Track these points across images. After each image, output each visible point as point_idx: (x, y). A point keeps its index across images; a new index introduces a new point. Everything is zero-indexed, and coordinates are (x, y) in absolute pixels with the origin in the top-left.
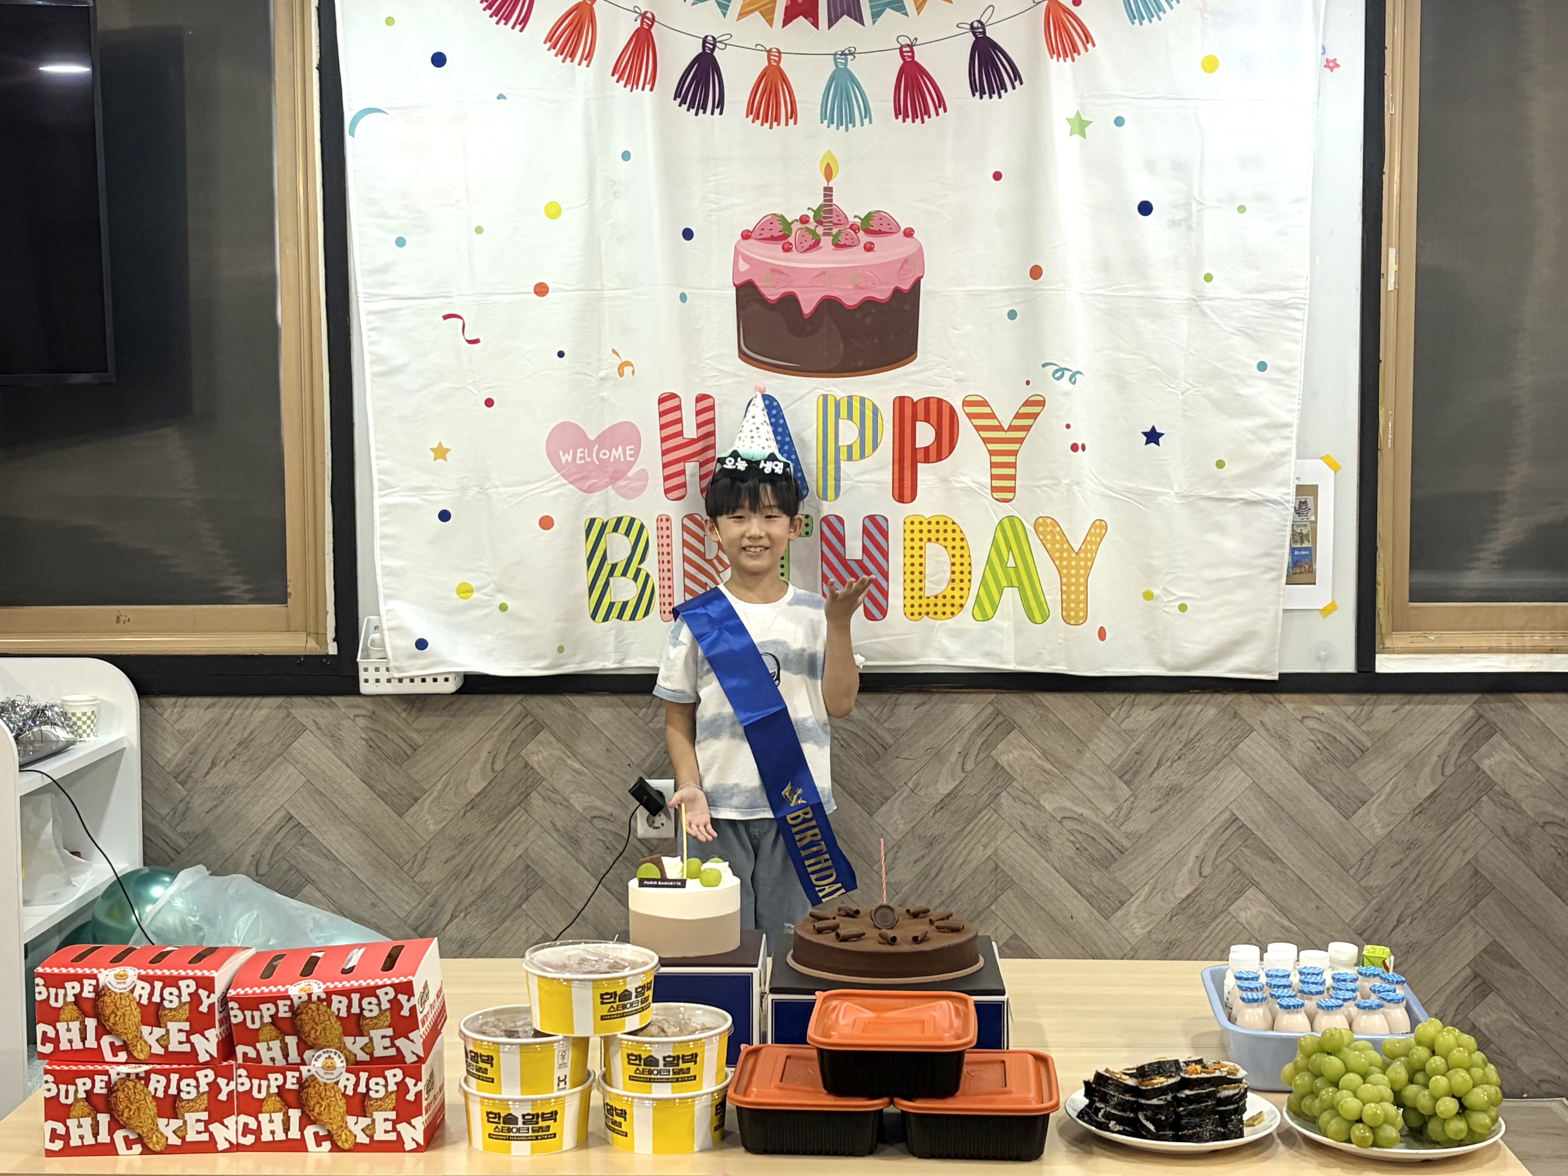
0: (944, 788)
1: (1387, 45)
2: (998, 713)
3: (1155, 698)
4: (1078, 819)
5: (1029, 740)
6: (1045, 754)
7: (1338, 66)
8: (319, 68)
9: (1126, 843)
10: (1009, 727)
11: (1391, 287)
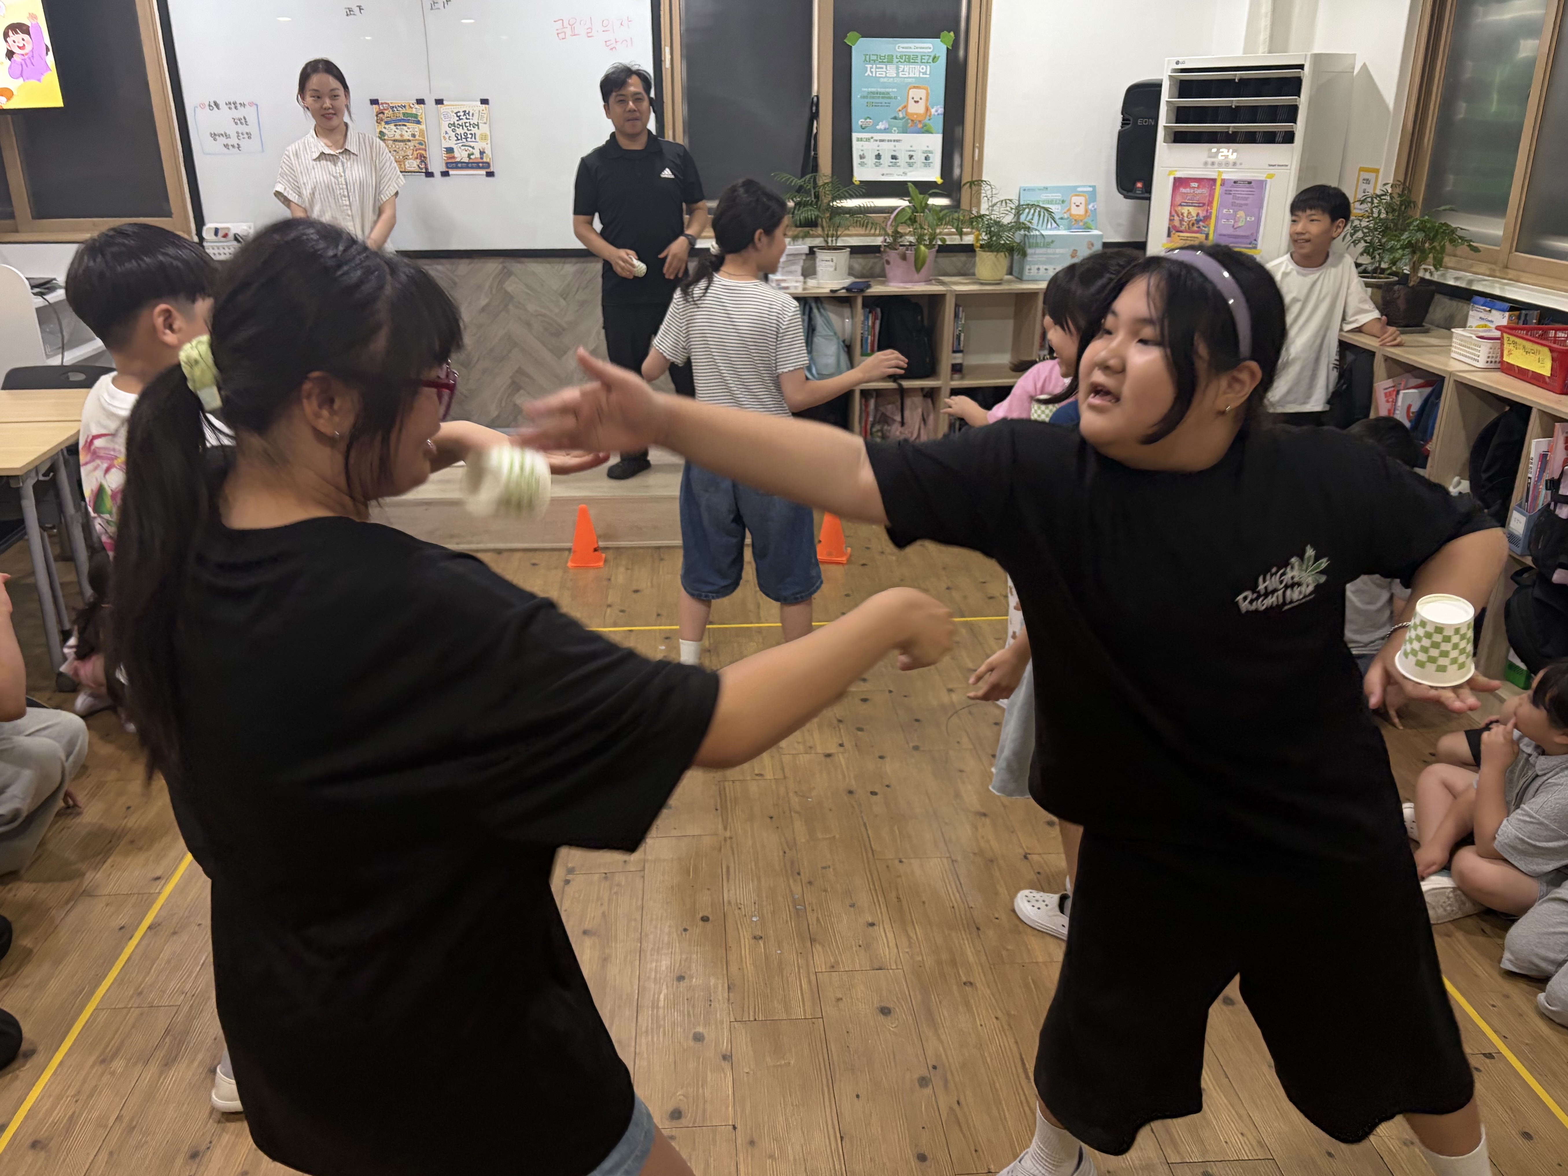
0: (483, 302)
2: (504, 267)
3: (574, 260)
4: (544, 315)
5: (520, 280)
6: (527, 286)
9: (565, 325)
10: (510, 274)
11: (668, 66)
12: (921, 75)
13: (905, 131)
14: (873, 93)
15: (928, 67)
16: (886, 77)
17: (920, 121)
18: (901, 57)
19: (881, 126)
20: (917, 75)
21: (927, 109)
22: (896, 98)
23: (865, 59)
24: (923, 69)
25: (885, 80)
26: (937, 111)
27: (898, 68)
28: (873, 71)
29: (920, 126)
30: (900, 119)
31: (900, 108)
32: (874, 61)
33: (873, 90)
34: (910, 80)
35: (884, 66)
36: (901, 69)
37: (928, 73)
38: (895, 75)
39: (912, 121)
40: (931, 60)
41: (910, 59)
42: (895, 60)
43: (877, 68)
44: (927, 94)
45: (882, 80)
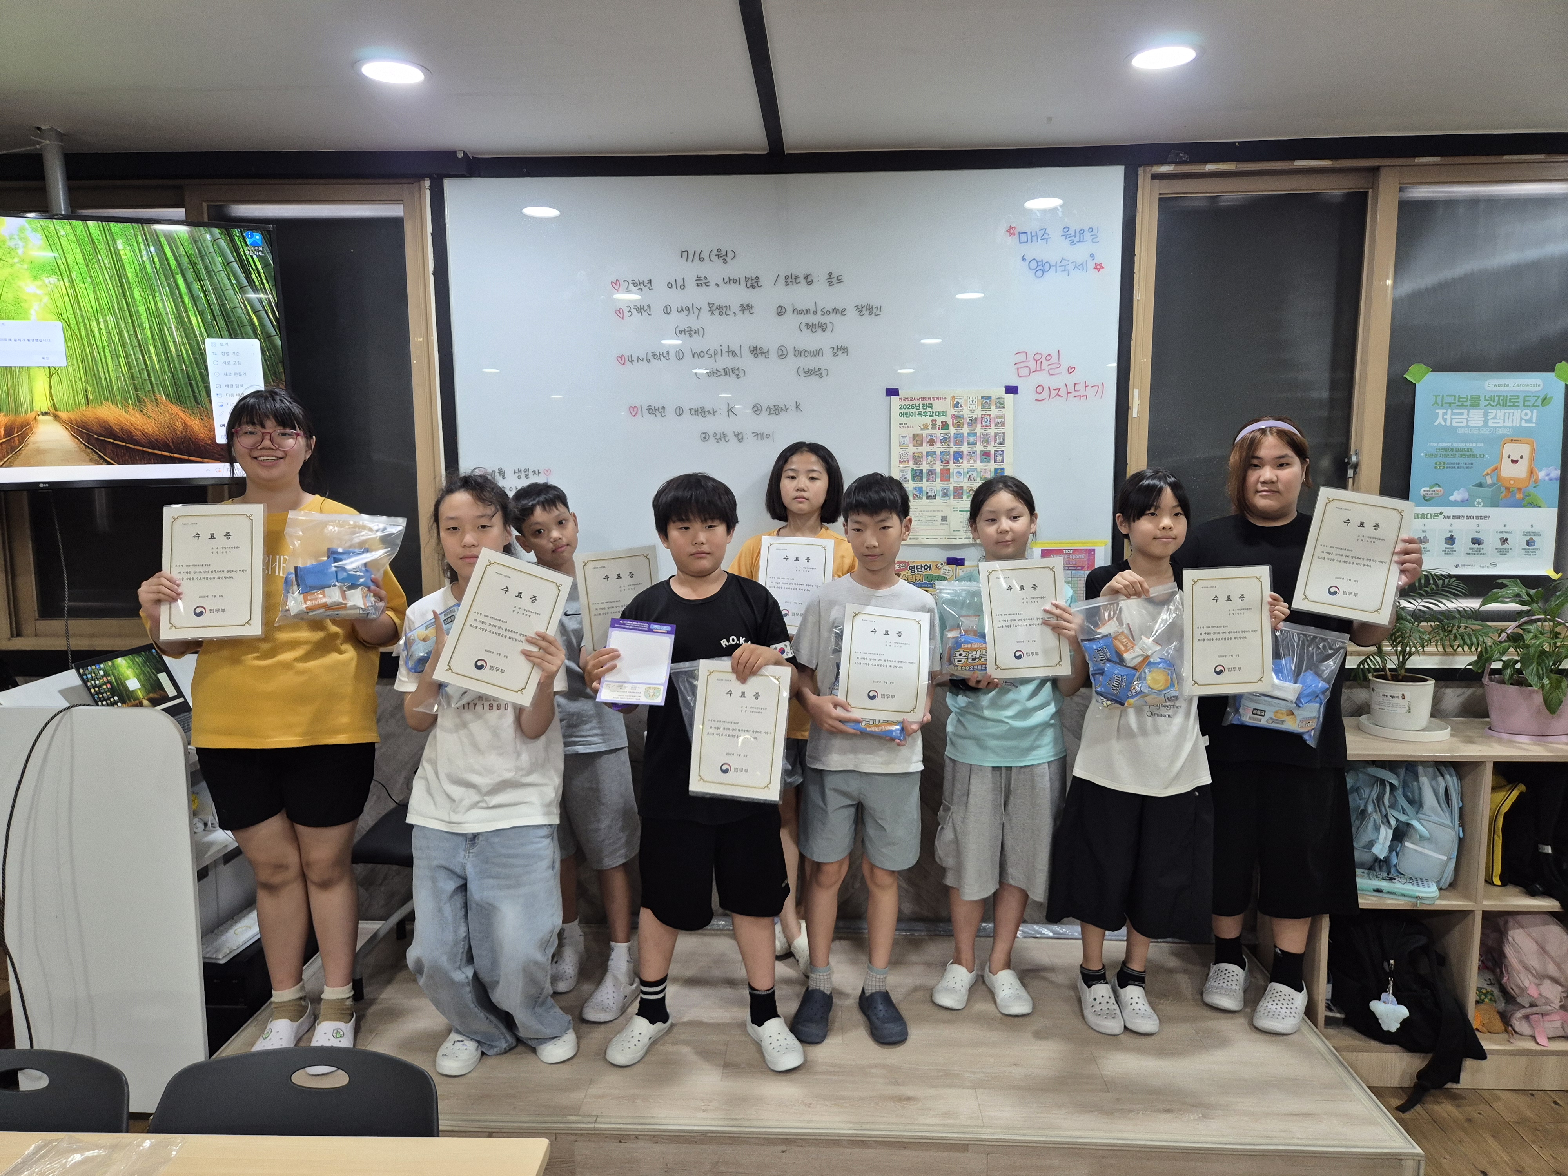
1: (1136, 253)
7: (1103, 267)
8: (434, 274)
11: (1135, 415)
12: (1524, 424)
13: (1495, 504)
14: (1446, 449)
15: (1535, 411)
16: (1468, 426)
17: (1519, 489)
18: (1492, 398)
19: (1456, 496)
20: (1517, 423)
21: (1531, 472)
22: (1482, 456)
23: (1436, 402)
24: (1526, 414)
25: (1467, 431)
26: (1548, 475)
27: (1486, 415)
28: (1445, 417)
29: (1519, 496)
30: (1489, 486)
31: (1489, 470)
32: (1450, 404)
33: (1445, 445)
34: (1505, 431)
35: (1465, 411)
36: (1491, 416)
37: (1534, 420)
38: (1481, 424)
39: (1508, 489)
40: (1539, 402)
41: (1505, 402)
42: (1483, 403)
43: (1453, 414)
44: (1533, 451)
45: (1461, 431)
